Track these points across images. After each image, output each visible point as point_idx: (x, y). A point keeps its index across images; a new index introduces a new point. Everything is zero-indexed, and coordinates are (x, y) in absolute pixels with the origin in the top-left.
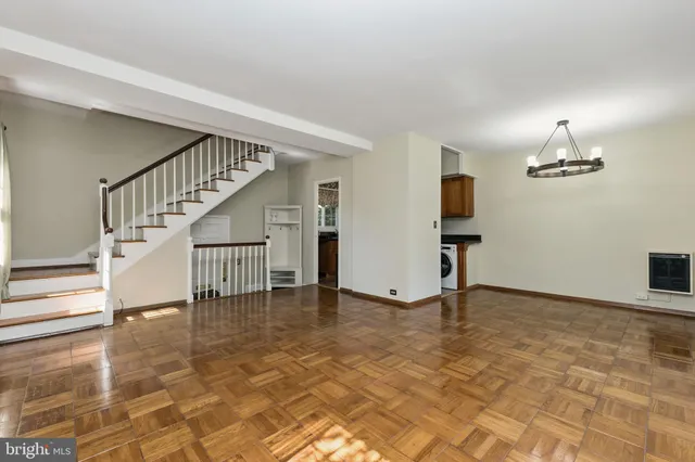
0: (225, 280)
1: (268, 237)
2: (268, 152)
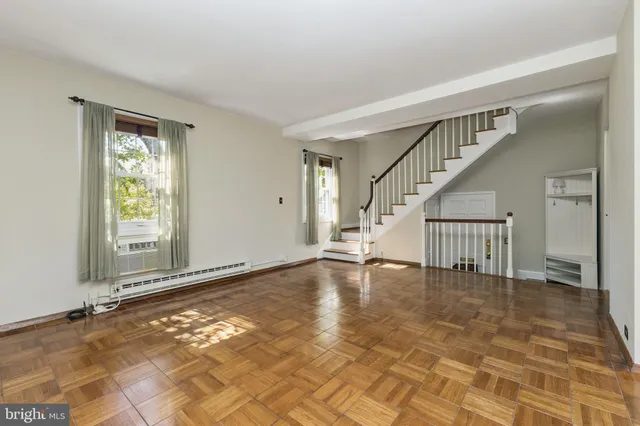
0: (488, 257)
1: (510, 214)
2: (507, 113)
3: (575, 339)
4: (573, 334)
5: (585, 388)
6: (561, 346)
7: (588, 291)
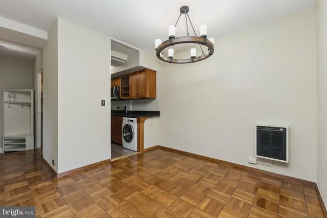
3: (30, 176)
4: (29, 174)
5: (40, 196)
6: (25, 183)
7: (30, 151)
